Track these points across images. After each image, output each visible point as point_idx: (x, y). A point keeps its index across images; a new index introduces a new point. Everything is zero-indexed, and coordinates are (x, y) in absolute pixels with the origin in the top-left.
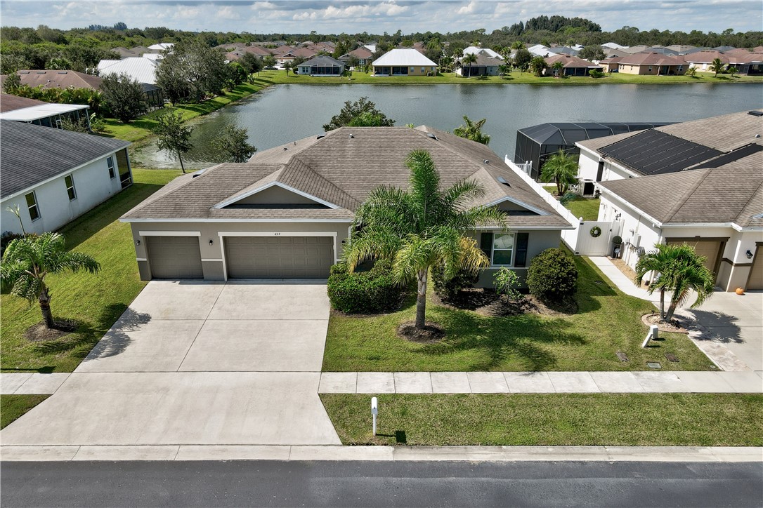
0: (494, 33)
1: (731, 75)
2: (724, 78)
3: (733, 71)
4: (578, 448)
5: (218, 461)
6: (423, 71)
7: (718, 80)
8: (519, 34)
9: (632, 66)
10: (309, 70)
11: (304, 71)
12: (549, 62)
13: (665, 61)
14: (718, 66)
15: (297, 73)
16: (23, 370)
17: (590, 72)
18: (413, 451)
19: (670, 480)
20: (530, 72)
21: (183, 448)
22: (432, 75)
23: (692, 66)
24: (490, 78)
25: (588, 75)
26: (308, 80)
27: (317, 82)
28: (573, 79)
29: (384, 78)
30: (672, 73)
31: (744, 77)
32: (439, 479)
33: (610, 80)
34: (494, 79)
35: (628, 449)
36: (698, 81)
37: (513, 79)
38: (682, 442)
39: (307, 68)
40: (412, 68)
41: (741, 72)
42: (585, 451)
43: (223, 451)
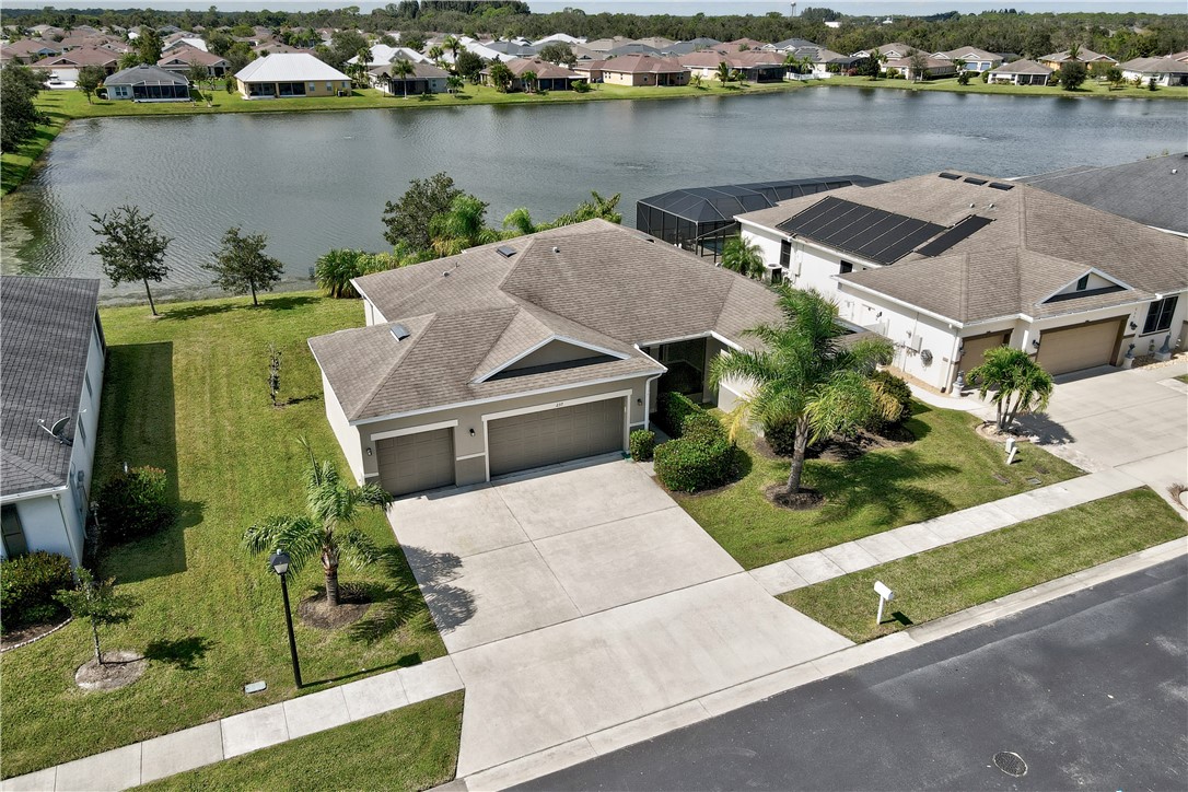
0: (374, 13)
1: (739, 82)
2: (734, 88)
3: (742, 78)
4: (1053, 584)
5: (758, 703)
6: (329, 89)
7: (728, 91)
8: (414, 17)
9: (622, 74)
10: (130, 92)
11: (118, 94)
12: (516, 72)
13: (662, 67)
14: (724, 71)
15: (104, 97)
16: (373, 670)
17: (573, 84)
18: (926, 630)
19: (1147, 590)
20: (485, 83)
21: (704, 701)
22: (346, 95)
23: (694, 73)
24: (437, 96)
25: (570, 88)
26: (133, 109)
27: (150, 112)
28: (554, 95)
29: (266, 101)
30: (672, 83)
31: (754, 86)
32: (979, 650)
33: (602, 95)
34: (443, 98)
35: (1091, 571)
36: (705, 93)
37: (470, 97)
38: (1120, 552)
39: (124, 88)
40: (312, 85)
41: (750, 79)
42: (1061, 584)
43: (749, 690)
